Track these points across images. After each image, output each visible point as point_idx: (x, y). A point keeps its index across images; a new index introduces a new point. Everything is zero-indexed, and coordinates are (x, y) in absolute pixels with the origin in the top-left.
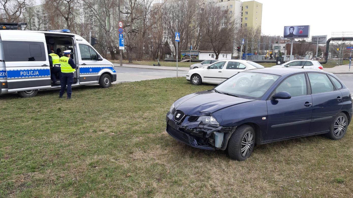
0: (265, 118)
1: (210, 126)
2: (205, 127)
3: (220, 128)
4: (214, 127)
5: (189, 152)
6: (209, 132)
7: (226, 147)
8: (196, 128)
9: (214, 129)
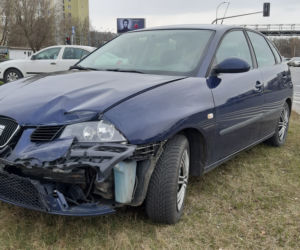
0: (211, 116)
1: (103, 147)
2: (91, 152)
3: (131, 149)
4: (114, 149)
5: (40, 226)
6: (104, 166)
7: (142, 198)
8: (62, 160)
9: (117, 155)
